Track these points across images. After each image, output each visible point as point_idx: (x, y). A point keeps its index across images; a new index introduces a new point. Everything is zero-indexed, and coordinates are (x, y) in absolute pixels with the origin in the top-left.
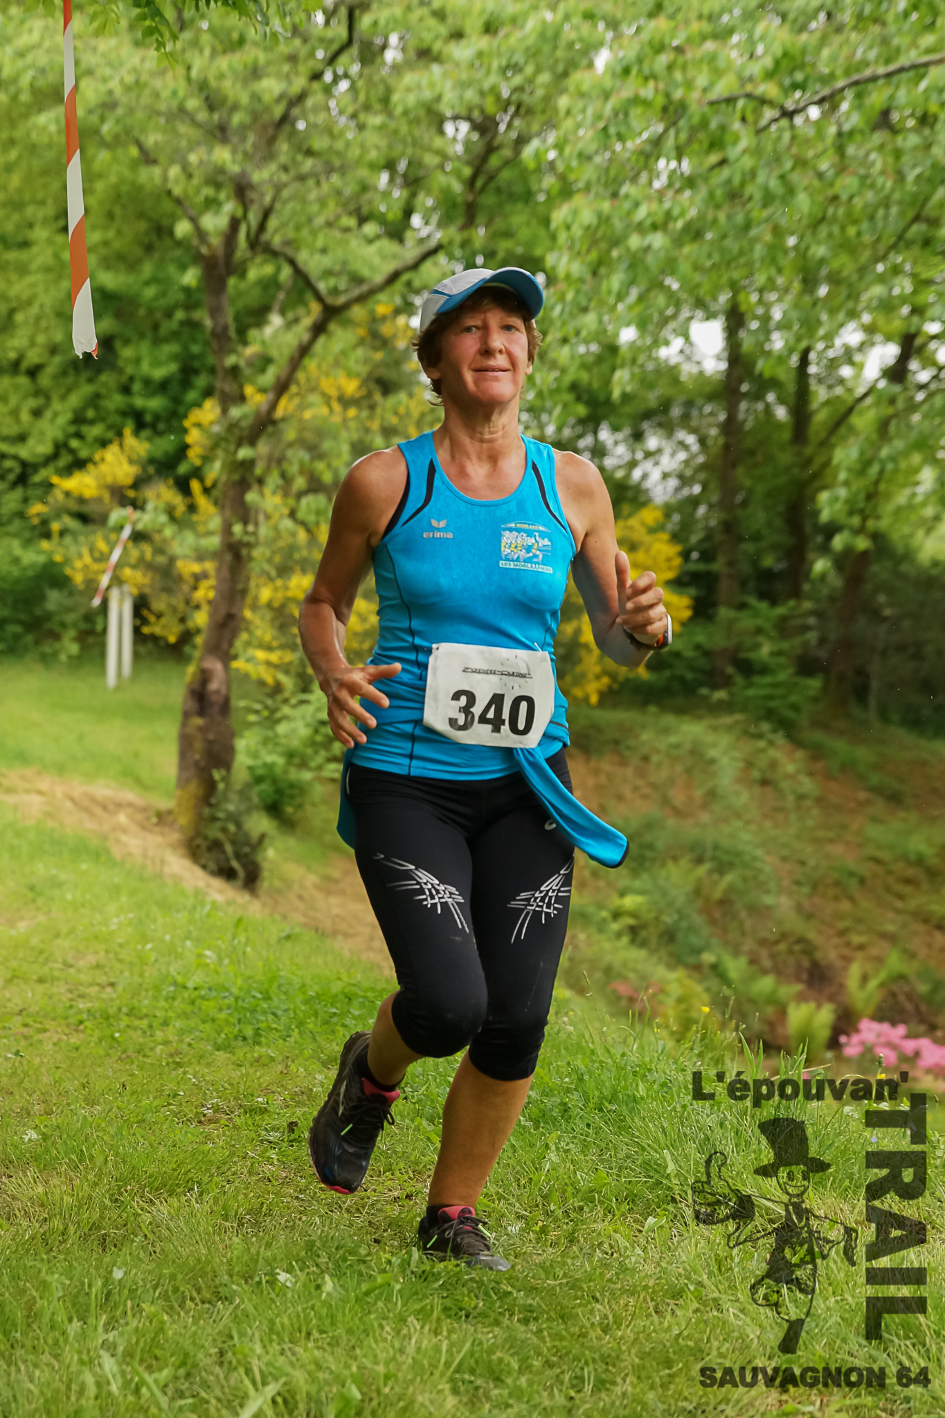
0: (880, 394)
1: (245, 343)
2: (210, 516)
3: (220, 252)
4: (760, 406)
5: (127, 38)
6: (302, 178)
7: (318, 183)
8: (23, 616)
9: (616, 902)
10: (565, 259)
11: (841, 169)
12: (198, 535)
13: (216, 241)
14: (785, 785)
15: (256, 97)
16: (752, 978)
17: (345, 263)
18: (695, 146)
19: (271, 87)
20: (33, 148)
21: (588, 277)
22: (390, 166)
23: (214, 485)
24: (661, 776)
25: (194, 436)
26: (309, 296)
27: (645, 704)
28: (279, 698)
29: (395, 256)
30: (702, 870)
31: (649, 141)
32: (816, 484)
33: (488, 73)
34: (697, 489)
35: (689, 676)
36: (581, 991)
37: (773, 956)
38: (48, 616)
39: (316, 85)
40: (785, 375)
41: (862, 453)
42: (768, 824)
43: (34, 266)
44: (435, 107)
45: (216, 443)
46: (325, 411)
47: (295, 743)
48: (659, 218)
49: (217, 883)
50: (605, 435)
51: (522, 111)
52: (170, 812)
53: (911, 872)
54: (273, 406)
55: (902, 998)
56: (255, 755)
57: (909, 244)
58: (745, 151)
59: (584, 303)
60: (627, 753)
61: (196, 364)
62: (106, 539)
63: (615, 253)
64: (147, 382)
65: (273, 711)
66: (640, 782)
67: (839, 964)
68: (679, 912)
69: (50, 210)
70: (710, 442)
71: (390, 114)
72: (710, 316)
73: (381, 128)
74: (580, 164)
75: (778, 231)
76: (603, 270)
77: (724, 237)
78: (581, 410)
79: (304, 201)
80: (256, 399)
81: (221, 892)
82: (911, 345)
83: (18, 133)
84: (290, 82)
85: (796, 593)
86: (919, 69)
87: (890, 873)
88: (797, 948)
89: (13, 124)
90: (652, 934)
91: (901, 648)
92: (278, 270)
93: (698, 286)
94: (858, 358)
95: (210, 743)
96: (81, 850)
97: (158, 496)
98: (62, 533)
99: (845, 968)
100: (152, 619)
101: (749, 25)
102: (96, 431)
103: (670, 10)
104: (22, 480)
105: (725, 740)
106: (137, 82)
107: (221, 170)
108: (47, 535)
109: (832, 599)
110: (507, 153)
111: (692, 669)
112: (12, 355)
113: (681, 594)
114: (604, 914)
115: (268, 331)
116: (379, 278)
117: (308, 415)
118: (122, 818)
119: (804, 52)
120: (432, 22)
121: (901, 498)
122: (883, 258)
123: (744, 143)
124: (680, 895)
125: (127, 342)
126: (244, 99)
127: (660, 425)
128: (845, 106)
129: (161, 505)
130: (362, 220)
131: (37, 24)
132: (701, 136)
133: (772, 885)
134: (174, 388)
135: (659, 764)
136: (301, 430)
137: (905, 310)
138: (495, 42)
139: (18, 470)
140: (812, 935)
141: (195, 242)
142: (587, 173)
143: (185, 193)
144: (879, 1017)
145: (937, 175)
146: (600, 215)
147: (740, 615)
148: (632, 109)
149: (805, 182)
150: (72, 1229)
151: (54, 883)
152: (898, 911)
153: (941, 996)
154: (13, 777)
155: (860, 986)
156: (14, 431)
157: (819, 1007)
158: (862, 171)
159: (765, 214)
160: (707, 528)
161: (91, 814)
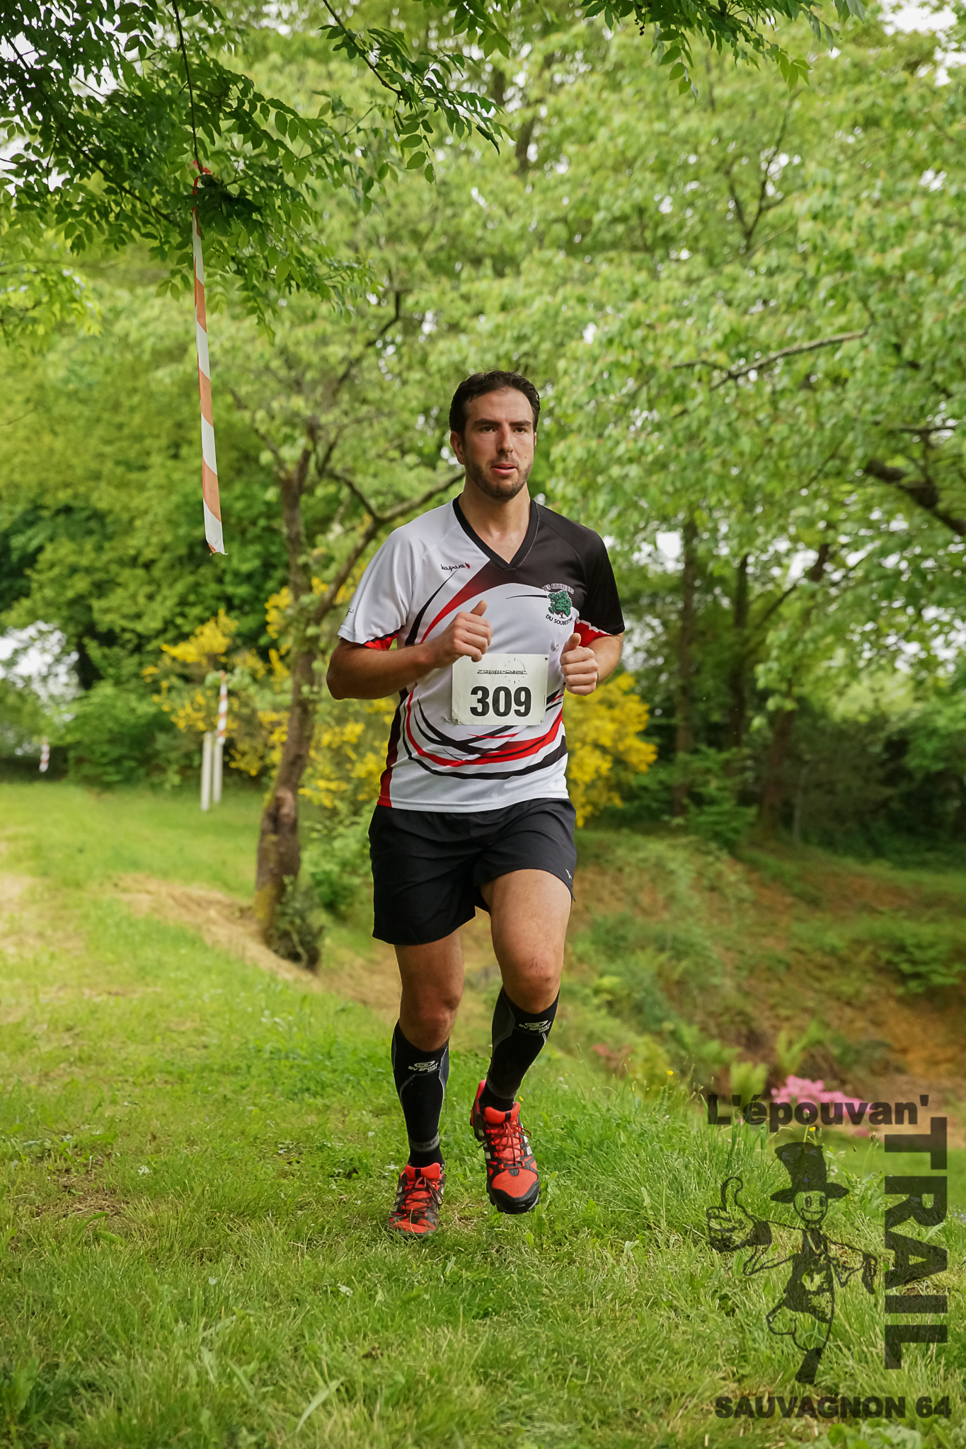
0: (803, 589)
1: (314, 546)
2: (284, 678)
3: (295, 476)
4: (709, 598)
5: (226, 313)
6: (359, 421)
7: (371, 425)
8: (137, 754)
9: (597, 981)
10: (560, 485)
11: (775, 419)
12: (275, 693)
13: (291, 467)
14: (728, 891)
15: (324, 359)
16: (703, 1042)
17: (390, 485)
18: (663, 400)
19: (336, 351)
20: (151, 395)
21: (579, 497)
22: (426, 411)
23: (288, 653)
24: (632, 883)
25: (273, 616)
26: (362, 510)
27: (619, 827)
28: (336, 820)
29: (430, 481)
30: (663, 957)
31: (628, 395)
32: (753, 658)
33: (503, 340)
34: (660, 661)
35: (655, 805)
36: (569, 1051)
37: (719, 1025)
38: (157, 754)
39: (371, 350)
40: (728, 573)
41: (790, 635)
42: (715, 921)
43: (150, 485)
45: (290, 622)
47: (348, 855)
48: (635, 454)
49: (286, 964)
52: (250, 908)
53: (826, 960)
54: (334, 594)
55: (819, 1060)
56: (316, 864)
57: (827, 476)
58: (701, 404)
60: (605, 865)
61: (274, 561)
62: (204, 694)
63: (600, 479)
64: (236, 574)
65: (331, 830)
66: (616, 888)
67: (770, 1032)
68: (646, 990)
69: (163, 442)
70: (671, 625)
71: (428, 374)
72: (672, 529)
73: (420, 382)
74: (574, 411)
75: (725, 463)
76: (590, 493)
77: (684, 469)
79: (360, 439)
80: (321, 588)
81: (289, 971)
82: (825, 554)
83: (140, 383)
84: (350, 349)
85: (737, 742)
86: (835, 344)
87: (810, 961)
88: (738, 1019)
89: (135, 375)
90: (625, 1007)
91: (818, 786)
92: (339, 490)
93: (664, 506)
94: (785, 561)
95: (281, 855)
96: (180, 938)
97: (244, 662)
98: (170, 689)
99: (775, 1035)
100: (238, 756)
101: (704, 308)
102: (196, 611)
103: (644, 296)
104: (138, 649)
105: (681, 855)
106: (233, 348)
107: (296, 414)
108: (158, 691)
109: (765, 747)
111: (656, 800)
112: (132, 552)
113: (649, 743)
114: (588, 991)
115: (331, 537)
116: (417, 498)
118: (213, 913)
119: (746, 329)
120: (460, 303)
121: (820, 668)
122: (807, 486)
123: (701, 396)
124: (646, 975)
126: (315, 360)
127: (632, 611)
128: (777, 371)
129: (247, 670)
130: (404, 453)
131: (158, 302)
132: (667, 391)
133: (719, 969)
134: (257, 579)
135: (631, 874)
137: (822, 525)
138: (509, 319)
139: (135, 641)
140: (749, 1009)
141: (275, 468)
142: (579, 420)
143: (268, 432)
144: (802, 1074)
145: (848, 424)
146: (589, 451)
147: (694, 758)
148: (614, 371)
149: (747, 428)
150: (177, 1246)
151: (160, 964)
152: (816, 991)
153: (850, 1058)
154: (128, 880)
155: (787, 1047)
156: (132, 610)
157: (755, 1065)
158: (791, 421)
159: (716, 451)
160: (668, 691)
161: (188, 909)
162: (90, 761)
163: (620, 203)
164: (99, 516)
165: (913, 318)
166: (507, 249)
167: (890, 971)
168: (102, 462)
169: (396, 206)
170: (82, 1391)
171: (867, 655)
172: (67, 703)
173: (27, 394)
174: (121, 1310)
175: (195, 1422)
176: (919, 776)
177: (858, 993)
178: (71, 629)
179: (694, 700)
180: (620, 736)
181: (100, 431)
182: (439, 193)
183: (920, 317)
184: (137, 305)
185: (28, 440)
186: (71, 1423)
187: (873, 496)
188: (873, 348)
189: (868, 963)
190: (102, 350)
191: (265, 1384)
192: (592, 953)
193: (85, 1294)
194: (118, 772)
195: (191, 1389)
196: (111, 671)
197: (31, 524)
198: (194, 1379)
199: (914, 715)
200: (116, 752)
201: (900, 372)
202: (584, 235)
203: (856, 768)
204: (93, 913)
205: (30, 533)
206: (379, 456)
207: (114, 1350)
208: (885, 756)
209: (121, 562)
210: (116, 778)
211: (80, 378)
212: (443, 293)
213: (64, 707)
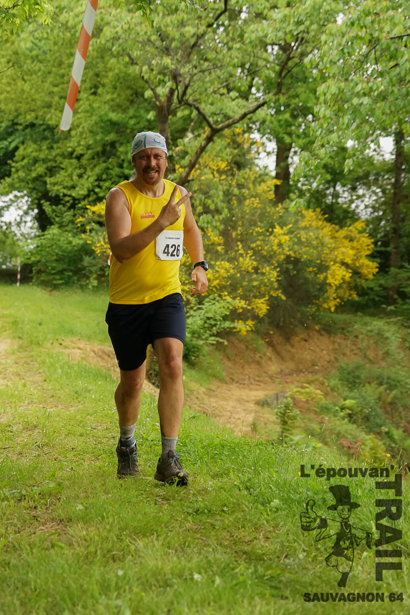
1: (177, 146)
3: (166, 104)
5: (125, 8)
6: (203, 71)
7: (210, 73)
8: (72, 268)
9: (343, 403)
10: (323, 109)
13: (163, 99)
15: (182, 35)
16: (405, 439)
18: (384, 58)
19: (189, 30)
21: (334, 117)
22: (242, 66)
24: (363, 345)
26: (205, 124)
27: (356, 311)
28: (189, 307)
29: (244, 106)
30: (382, 388)
31: (362, 55)
33: (289, 24)
34: (381, 213)
35: (377, 299)
36: (326, 443)
38: (84, 268)
39: (210, 29)
44: (264, 39)
46: (211, 176)
47: (196, 327)
48: (367, 91)
50: (338, 188)
51: (304, 41)
54: (188, 174)
58: (406, 60)
60: (347, 334)
63: (346, 106)
66: (354, 348)
68: (371, 408)
70: (387, 192)
72: (388, 135)
73: (239, 49)
74: (331, 66)
76: (341, 114)
78: (329, 177)
79: (203, 82)
80: (180, 171)
84: (198, 28)
90: (359, 418)
92: (191, 113)
93: (384, 121)
96: (98, 375)
98: (91, 231)
102: (107, 184)
104: (73, 206)
105: (393, 328)
106: (129, 28)
107: (166, 68)
108: (84, 232)
110: (296, 60)
111: (378, 296)
112: (70, 150)
113: (373, 262)
114: (337, 408)
115: (186, 140)
116: (237, 117)
117: (203, 178)
120: (263, 1)
124: (372, 399)
125: (122, 144)
126: (177, 36)
127: (364, 184)
130: (229, 91)
132: (386, 53)
135: (363, 339)
136: (200, 185)
138: (292, 11)
139: (71, 201)
141: (154, 100)
142: (334, 70)
143: (150, 78)
146: (339, 89)
147: (400, 271)
148: (355, 42)
151: (87, 390)
154: (67, 342)
156: (70, 184)
160: (385, 231)
161: (103, 359)
162: (44, 272)
164: (50, 129)
168: (52, 98)
172: (31, 239)
173: (8, 57)
178: (34, 195)
179: (400, 236)
180: (357, 258)
181: (50, 79)
185: (9, 84)
190: (52, 30)
192: (339, 386)
194: (61, 279)
196: (57, 219)
197: (10, 134)
200: (60, 267)
204: (47, 360)
205: (9, 140)
209: (63, 156)
210: (61, 282)
211: (39, 48)
213: (29, 241)
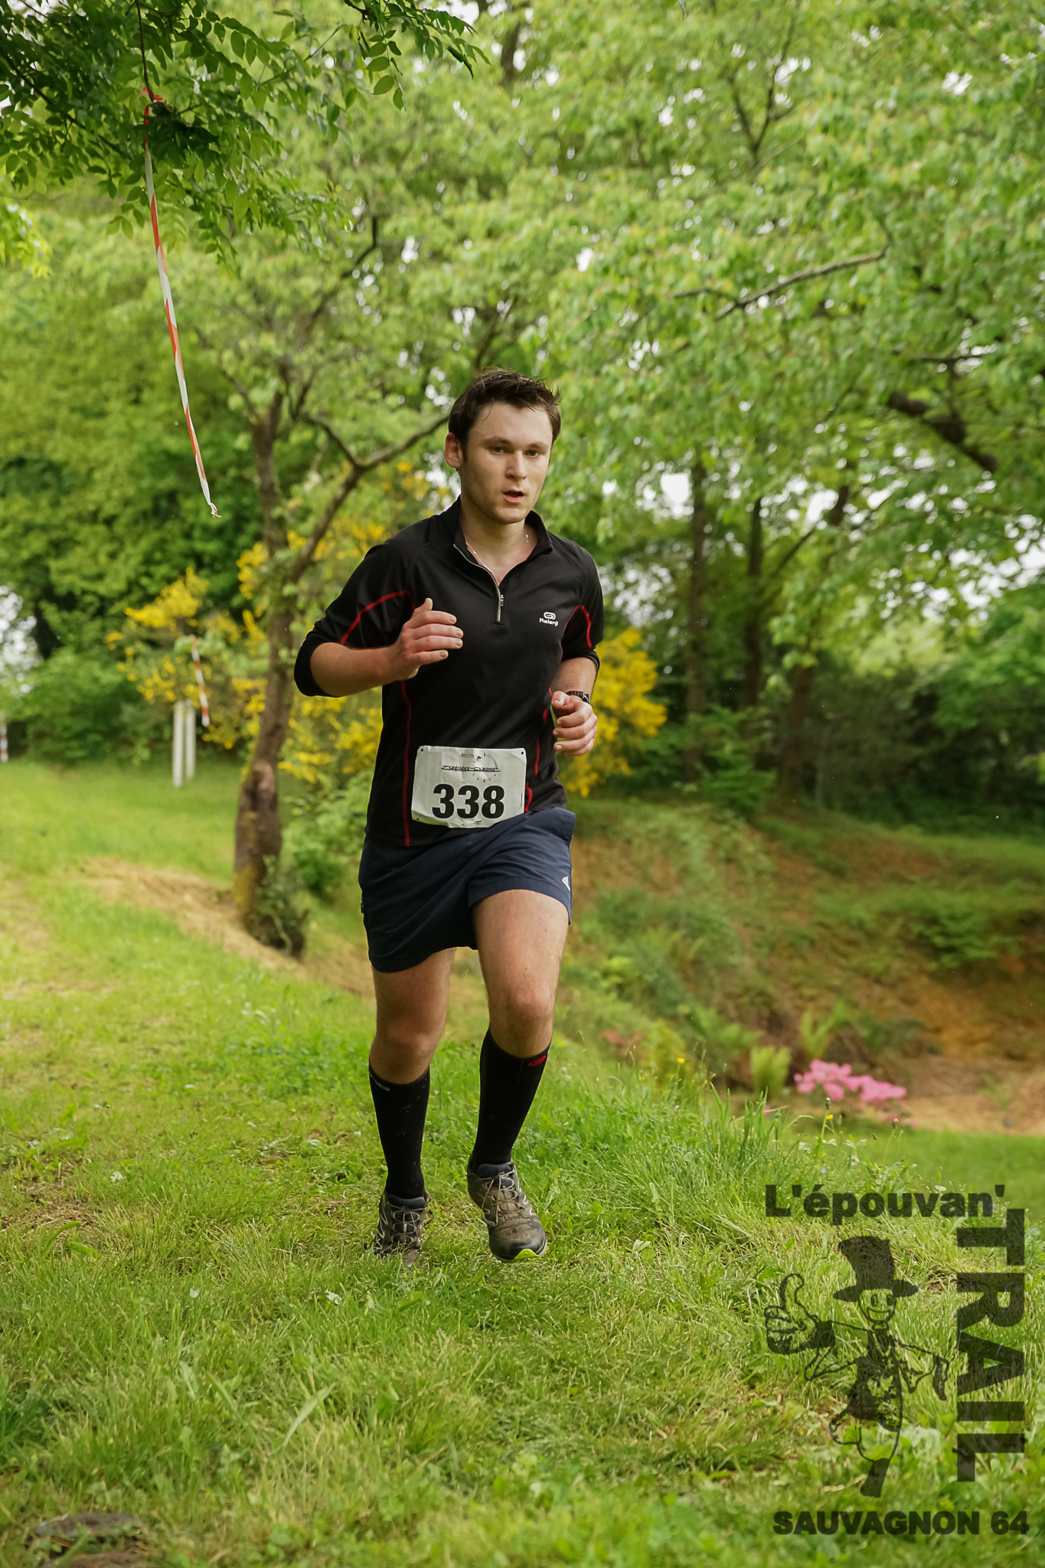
0: (821, 535)
1: (289, 497)
2: (260, 641)
3: (267, 422)
4: (721, 545)
5: (187, 246)
6: (335, 360)
7: (349, 363)
8: (102, 727)
9: (606, 963)
11: (786, 350)
12: (251, 658)
13: (263, 411)
14: (746, 863)
15: (296, 292)
16: (721, 1026)
17: (371, 429)
18: (664, 332)
19: (308, 284)
20: (108, 335)
21: (577, 442)
22: (409, 347)
23: (264, 614)
24: (641, 856)
25: (246, 575)
26: (341, 456)
27: (627, 795)
28: (320, 794)
29: (414, 424)
30: (677, 936)
31: (627, 328)
32: (768, 609)
33: (490, 271)
34: (669, 614)
35: (665, 771)
36: (577, 1039)
37: (738, 1007)
38: (123, 727)
39: (346, 282)
40: (743, 519)
41: (807, 585)
42: (732, 896)
43: (109, 432)
44: (446, 298)
45: (265, 580)
46: (356, 552)
47: (333, 832)
48: (635, 392)
49: (268, 952)
51: (519, 301)
52: (228, 892)
53: (854, 935)
54: (313, 550)
55: (847, 1042)
56: (299, 843)
57: (844, 412)
58: (705, 337)
59: (572, 462)
60: (612, 837)
61: (247, 514)
62: (172, 661)
63: (598, 421)
64: (205, 529)
65: (315, 805)
66: (624, 862)
67: (793, 1013)
68: (658, 971)
69: (123, 385)
70: (680, 575)
71: (408, 305)
72: (678, 470)
73: (401, 317)
74: (568, 347)
75: (734, 400)
77: (689, 407)
79: (336, 378)
80: (298, 543)
81: (272, 959)
82: (846, 494)
83: (96, 322)
84: (324, 280)
85: (753, 701)
86: (850, 268)
87: (835, 936)
88: (758, 1000)
89: (90, 314)
90: (636, 990)
91: (842, 746)
92: (316, 435)
93: (667, 448)
94: (802, 503)
95: (261, 834)
96: (153, 926)
97: (216, 625)
98: (136, 656)
99: (799, 1017)
100: (212, 728)
101: (708, 231)
102: (162, 570)
103: (642, 219)
104: (100, 612)
105: (694, 825)
106: (196, 282)
107: (266, 354)
108: (122, 658)
109: (784, 705)
110: (507, 337)
111: (667, 766)
112: (92, 507)
113: (657, 703)
114: (596, 973)
115: (308, 487)
116: (400, 442)
117: (341, 556)
118: (188, 898)
119: (754, 254)
120: (443, 229)
121: (840, 622)
122: (823, 422)
123: (705, 330)
124: (659, 955)
126: (286, 294)
127: (638, 561)
128: (787, 298)
129: (219, 634)
130: (386, 393)
132: (669, 323)
133: (737, 947)
135: (640, 847)
136: (336, 568)
137: (841, 464)
138: (496, 247)
139: (97, 604)
140: (770, 989)
141: (245, 413)
142: (574, 355)
143: (237, 373)
144: (828, 1058)
145: (867, 354)
146: (585, 391)
147: (707, 719)
148: (611, 302)
149: (756, 362)
150: (153, 1256)
151: (132, 955)
152: (842, 968)
153: (880, 1038)
154: (95, 864)
155: (812, 1031)
156: (92, 570)
157: (777, 1050)
158: (803, 353)
159: (723, 387)
160: (678, 646)
161: (161, 895)
162: (51, 736)
163: (614, 116)
164: (54, 468)
165: (933, 237)
166: (493, 168)
167: (920, 944)
168: (56, 409)
169: (370, 123)
170: (54, 1410)
171: (892, 604)
172: (27, 673)
174: (95, 1325)
175: (174, 1440)
176: (950, 734)
177: (887, 970)
178: (27, 592)
180: (626, 697)
181: (52, 375)
182: (418, 108)
183: (941, 236)
184: (90, 236)
186: (44, 1444)
187: (894, 433)
188: (891, 272)
189: (898, 937)
190: (52, 287)
191: (249, 1400)
192: (600, 933)
193: (55, 1309)
194: (81, 748)
195: (171, 1406)
196: (71, 637)
198: (173, 1395)
199: (944, 668)
200: (79, 725)
201: (923, 297)
202: (577, 151)
203: (882, 727)
204: (58, 901)
206: (359, 397)
207: (88, 1367)
208: (914, 713)
209: (80, 519)
210: (79, 753)
211: (30, 318)
212: (423, 218)
213: (21, 678)
